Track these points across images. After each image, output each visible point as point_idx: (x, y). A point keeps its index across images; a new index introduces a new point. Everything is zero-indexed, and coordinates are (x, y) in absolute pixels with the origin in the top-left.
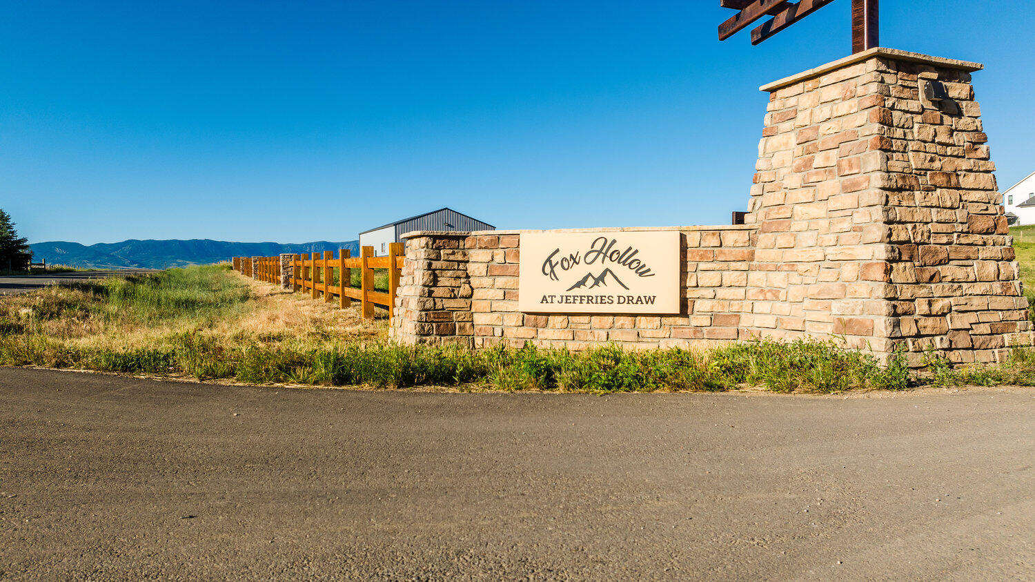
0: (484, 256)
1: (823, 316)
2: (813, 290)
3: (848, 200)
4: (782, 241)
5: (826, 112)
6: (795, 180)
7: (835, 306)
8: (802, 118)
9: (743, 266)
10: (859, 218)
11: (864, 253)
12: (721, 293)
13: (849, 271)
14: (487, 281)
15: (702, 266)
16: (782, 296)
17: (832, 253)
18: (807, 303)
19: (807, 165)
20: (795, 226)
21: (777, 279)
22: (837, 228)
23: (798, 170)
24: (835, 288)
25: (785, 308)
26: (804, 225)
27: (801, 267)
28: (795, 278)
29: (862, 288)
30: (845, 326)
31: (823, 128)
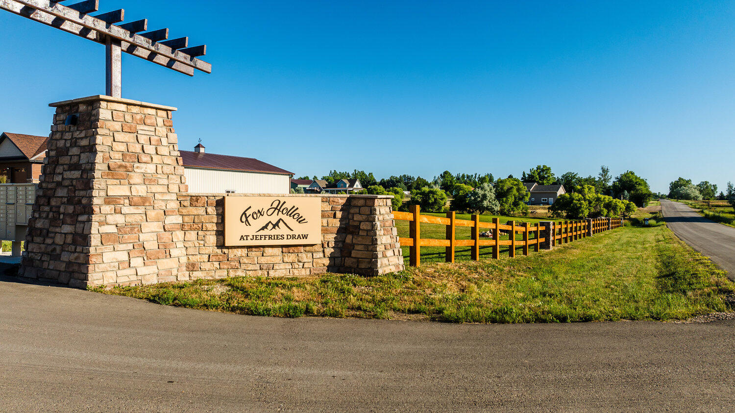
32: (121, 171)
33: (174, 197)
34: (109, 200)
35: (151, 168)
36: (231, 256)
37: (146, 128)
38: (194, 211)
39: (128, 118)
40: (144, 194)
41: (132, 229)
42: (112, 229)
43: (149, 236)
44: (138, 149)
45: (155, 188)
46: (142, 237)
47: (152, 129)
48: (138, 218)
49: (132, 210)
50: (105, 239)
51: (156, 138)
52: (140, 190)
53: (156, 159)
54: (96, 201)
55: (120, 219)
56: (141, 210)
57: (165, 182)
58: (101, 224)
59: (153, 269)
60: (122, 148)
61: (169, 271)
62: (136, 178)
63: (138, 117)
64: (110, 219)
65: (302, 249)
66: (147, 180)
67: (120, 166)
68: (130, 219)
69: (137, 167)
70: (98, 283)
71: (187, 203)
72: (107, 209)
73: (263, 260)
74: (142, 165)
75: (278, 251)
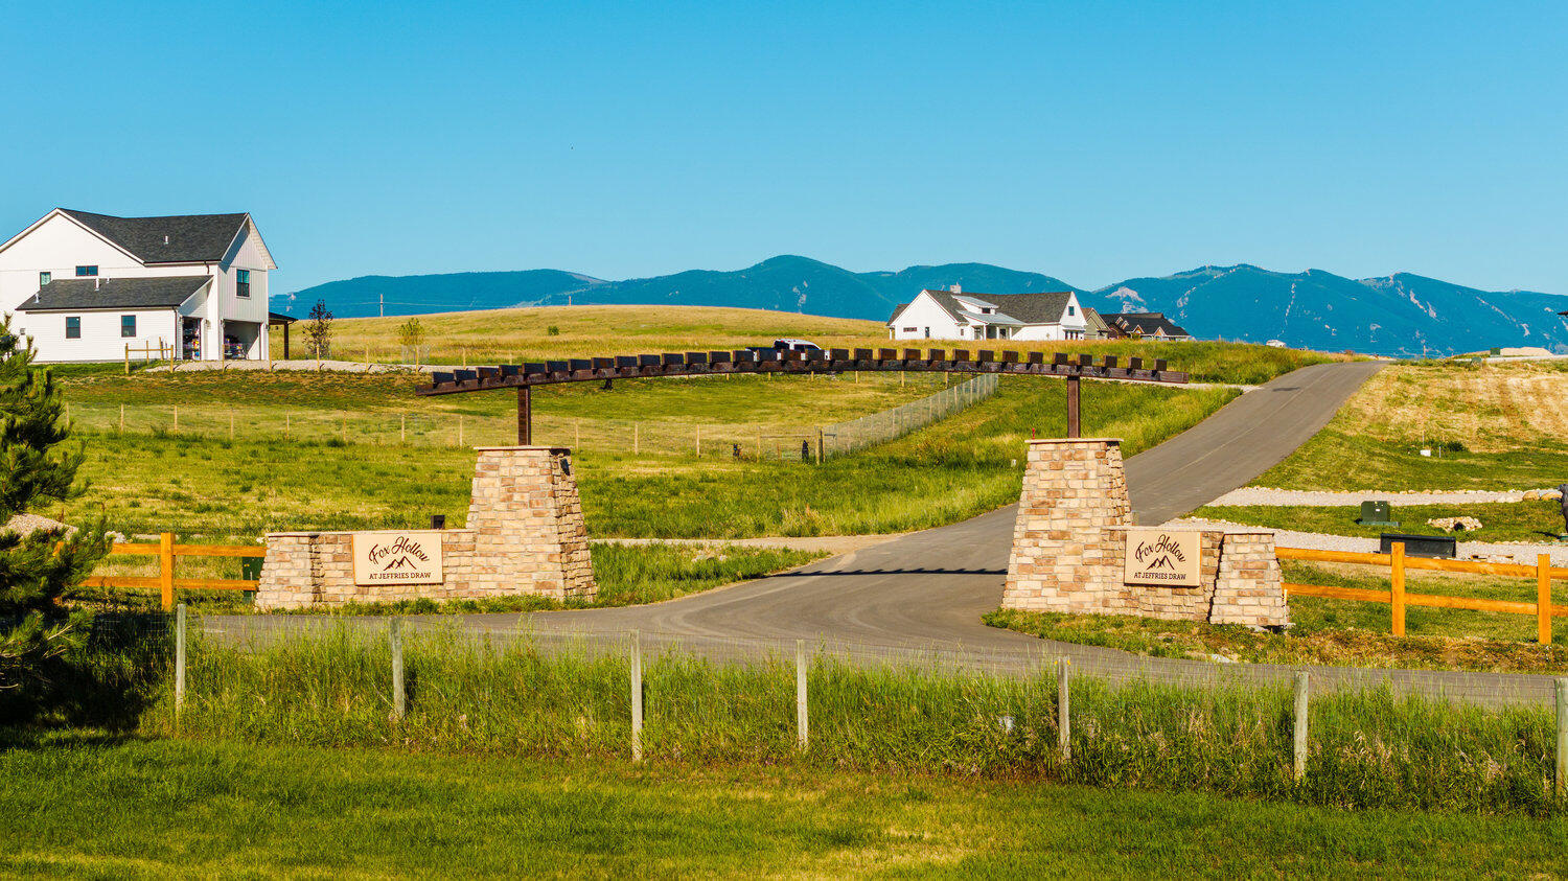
0: (330, 548)
1: (527, 581)
2: (520, 567)
3: (537, 521)
4: (496, 540)
5: (520, 471)
6: (502, 506)
7: (534, 575)
8: (503, 471)
9: (470, 554)
10: (545, 531)
11: (549, 549)
12: (461, 570)
13: (541, 558)
14: (332, 566)
15: (450, 554)
16: (499, 570)
17: (530, 548)
18: (516, 574)
19: (510, 498)
20: (504, 532)
21: (495, 561)
22: (533, 534)
23: (504, 501)
24: (534, 565)
25: (502, 578)
26: (510, 532)
27: (511, 555)
28: (506, 560)
29: (549, 566)
30: (541, 585)
31: (518, 480)
32: (1044, 507)
33: (1097, 531)
34: (1030, 535)
35: (1074, 503)
36: (1134, 594)
37: (1075, 463)
38: (1110, 545)
39: (1056, 456)
40: (1064, 528)
41: (1049, 561)
42: (1030, 561)
43: (1064, 570)
44: (1062, 485)
45: (1074, 523)
46: (1057, 569)
47: (1081, 463)
48: (1055, 551)
49: (1051, 543)
50: (1023, 568)
51: (1084, 472)
52: (1062, 525)
53: (1081, 493)
54: (1016, 535)
55: (1037, 552)
56: (1060, 543)
57: (1089, 515)
58: (1020, 555)
59: (1065, 600)
60: (1046, 485)
61: (1081, 604)
62: (1057, 513)
63: (1067, 454)
64: (1027, 551)
65: (1186, 591)
66: (1072, 515)
67: (1043, 503)
68: (1046, 552)
69: (1061, 503)
70: (1009, 606)
71: (1107, 538)
72: (1025, 542)
73: (1157, 601)
74: (1065, 500)
75: (1168, 591)
